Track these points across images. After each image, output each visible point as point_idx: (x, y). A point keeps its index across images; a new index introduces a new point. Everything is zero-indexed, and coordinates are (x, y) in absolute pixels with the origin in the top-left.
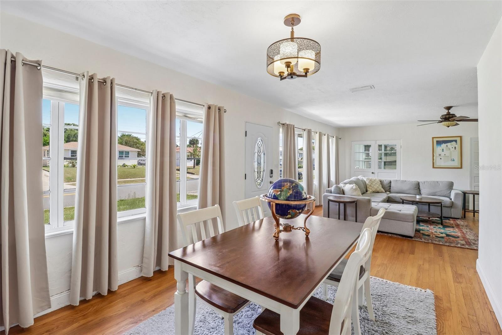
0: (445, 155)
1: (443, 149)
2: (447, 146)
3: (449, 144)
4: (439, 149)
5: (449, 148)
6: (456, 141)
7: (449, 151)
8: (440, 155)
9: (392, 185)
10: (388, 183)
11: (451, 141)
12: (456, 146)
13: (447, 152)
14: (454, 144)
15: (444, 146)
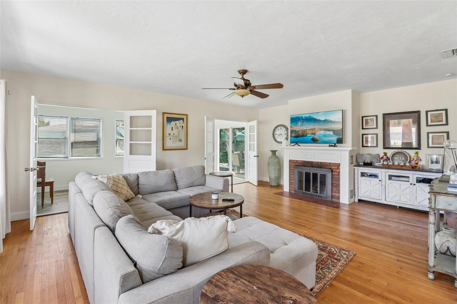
0: (174, 134)
1: (172, 128)
2: (176, 124)
3: (177, 122)
4: (168, 128)
5: (178, 127)
6: (183, 119)
7: (177, 130)
8: (170, 134)
9: (142, 181)
10: (135, 179)
11: (179, 119)
12: (183, 125)
13: (175, 131)
14: (182, 122)
15: (173, 123)
